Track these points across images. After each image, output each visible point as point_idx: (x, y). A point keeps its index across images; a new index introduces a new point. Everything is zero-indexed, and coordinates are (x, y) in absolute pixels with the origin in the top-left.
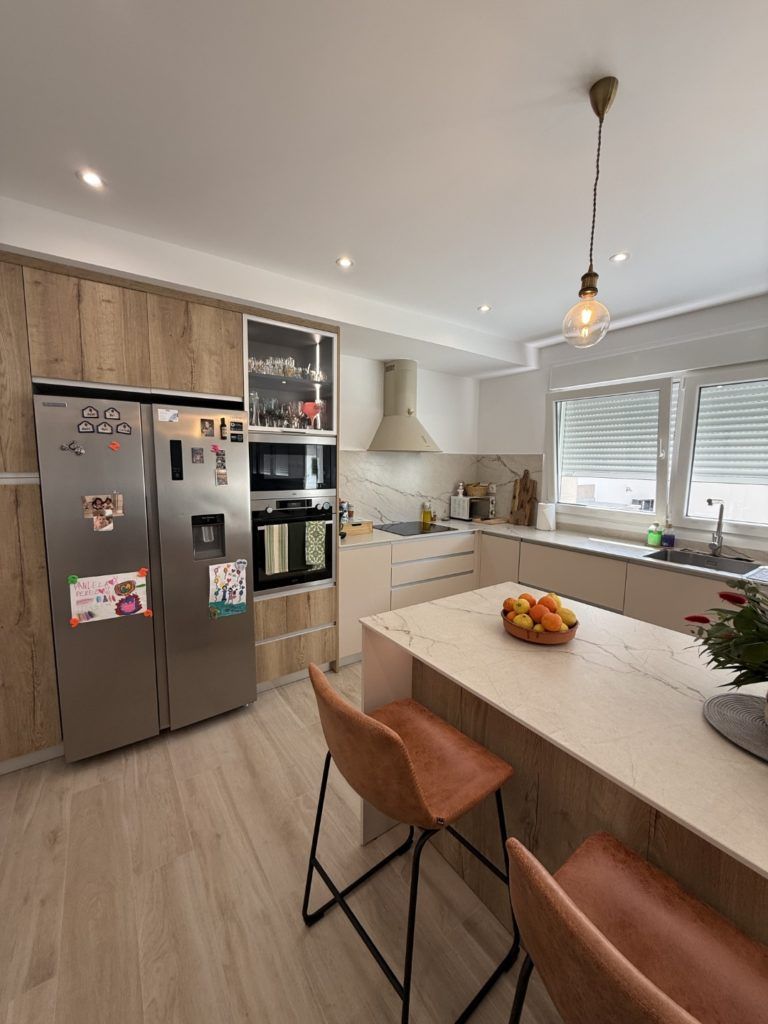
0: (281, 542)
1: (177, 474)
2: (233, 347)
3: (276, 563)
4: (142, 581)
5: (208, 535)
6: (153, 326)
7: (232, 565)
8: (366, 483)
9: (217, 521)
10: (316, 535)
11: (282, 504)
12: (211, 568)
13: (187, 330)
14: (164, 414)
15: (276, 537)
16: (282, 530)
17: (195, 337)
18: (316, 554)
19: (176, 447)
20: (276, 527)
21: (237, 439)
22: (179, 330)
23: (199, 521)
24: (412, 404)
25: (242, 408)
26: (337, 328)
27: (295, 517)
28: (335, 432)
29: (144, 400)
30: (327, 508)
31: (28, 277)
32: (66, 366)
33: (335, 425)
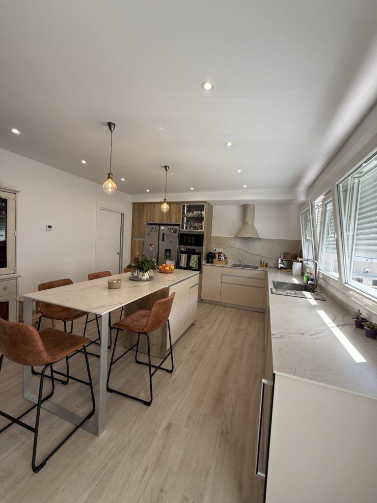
0: (185, 259)
1: (163, 240)
2: (179, 211)
3: (183, 263)
5: (168, 254)
7: (172, 262)
8: (234, 248)
9: (169, 251)
10: (194, 258)
11: (187, 249)
12: (167, 261)
14: (162, 228)
15: (184, 257)
16: (185, 256)
18: (193, 264)
19: (164, 234)
21: (176, 232)
23: (166, 250)
24: (249, 219)
25: (179, 225)
26: (205, 202)
27: (189, 253)
28: (203, 231)
29: (160, 225)
30: (200, 252)
31: (149, 205)
32: (152, 220)
33: (203, 228)
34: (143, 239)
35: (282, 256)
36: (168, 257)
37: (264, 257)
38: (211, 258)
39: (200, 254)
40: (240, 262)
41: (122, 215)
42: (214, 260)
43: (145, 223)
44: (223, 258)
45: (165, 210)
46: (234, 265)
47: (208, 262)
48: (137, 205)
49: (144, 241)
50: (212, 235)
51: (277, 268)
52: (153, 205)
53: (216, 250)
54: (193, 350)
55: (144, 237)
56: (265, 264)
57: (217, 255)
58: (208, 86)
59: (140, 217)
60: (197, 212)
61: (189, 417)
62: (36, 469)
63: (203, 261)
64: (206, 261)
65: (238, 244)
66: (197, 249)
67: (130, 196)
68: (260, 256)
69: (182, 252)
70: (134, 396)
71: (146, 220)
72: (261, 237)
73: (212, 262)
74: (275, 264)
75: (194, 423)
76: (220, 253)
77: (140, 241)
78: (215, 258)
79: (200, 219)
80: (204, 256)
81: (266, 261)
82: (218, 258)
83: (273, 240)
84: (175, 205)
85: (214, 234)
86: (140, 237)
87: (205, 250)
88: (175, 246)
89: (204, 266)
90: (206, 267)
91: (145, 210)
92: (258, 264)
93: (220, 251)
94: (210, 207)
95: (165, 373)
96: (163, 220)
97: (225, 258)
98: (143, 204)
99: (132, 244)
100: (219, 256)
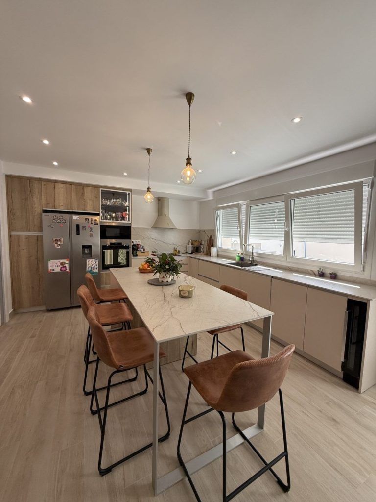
0: (111, 255)
1: (78, 233)
3: (109, 261)
5: (86, 251)
6: (74, 194)
7: (94, 260)
8: (152, 239)
10: (122, 253)
11: (111, 243)
12: (87, 260)
13: (83, 194)
14: (75, 217)
15: (109, 253)
16: (111, 251)
17: (85, 196)
18: (121, 259)
19: (78, 226)
20: (109, 250)
21: (96, 224)
22: (81, 194)
23: (84, 247)
25: (98, 214)
26: (131, 190)
27: (116, 248)
29: (70, 213)
30: (127, 245)
32: (51, 205)
33: (130, 220)
34: (39, 234)
35: (190, 243)
37: (176, 245)
38: (135, 250)
39: (127, 247)
43: (38, 209)
48: (13, 179)
49: (37, 237)
52: (52, 185)
53: (133, 242)
55: (40, 231)
56: (177, 251)
59: (25, 199)
63: (130, 255)
68: (174, 244)
69: (106, 248)
71: (38, 203)
72: (177, 228)
73: (136, 255)
74: (185, 251)
77: (28, 237)
78: (138, 250)
84: (90, 188)
86: (30, 231)
88: (96, 241)
89: (133, 260)
91: (36, 190)
92: (173, 252)
98: (31, 180)
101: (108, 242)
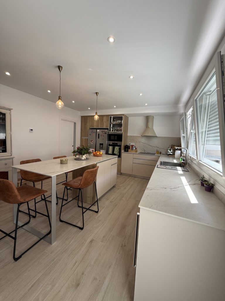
1: (99, 138)
2: (108, 121)
3: (110, 151)
4: (94, 150)
5: (101, 146)
7: (104, 151)
8: (141, 143)
9: (102, 144)
12: (101, 150)
13: (103, 120)
14: (98, 131)
15: (111, 148)
18: (116, 152)
19: (99, 134)
20: (111, 147)
21: (106, 133)
23: (100, 144)
24: (150, 125)
25: (108, 129)
26: (123, 115)
27: (114, 146)
28: (122, 132)
29: (97, 129)
31: (90, 117)
32: (92, 126)
33: (122, 131)
34: (87, 138)
35: (170, 147)
36: (101, 148)
37: (159, 148)
38: (127, 148)
39: (120, 146)
40: (144, 151)
41: (75, 123)
42: (129, 150)
43: (88, 128)
44: (135, 148)
45: (96, 119)
46: (141, 153)
47: (125, 151)
48: (83, 118)
49: (88, 139)
50: (128, 135)
51: (167, 154)
53: (130, 144)
54: (112, 201)
55: (87, 137)
56: (159, 152)
57: (131, 147)
58: (111, 40)
59: (85, 124)
60: (119, 121)
61: (104, 237)
62: (16, 259)
63: (122, 151)
64: (124, 150)
65: (143, 140)
66: (119, 143)
67: (79, 112)
68: (157, 147)
69: (110, 145)
70: (74, 224)
71: (89, 126)
72: (158, 136)
73: (128, 151)
74: (166, 152)
75: (106, 240)
76: (132, 146)
77: (85, 139)
78: (130, 149)
79: (120, 125)
80: (122, 147)
81: (160, 151)
82: (132, 149)
83: (165, 138)
84: (105, 117)
85: (129, 134)
86: (85, 137)
87: (123, 144)
88: (106, 142)
89: (122, 153)
90: (124, 154)
91: (88, 120)
92: (155, 152)
93: (133, 144)
94: (127, 118)
95: (94, 213)
96: (98, 126)
97: (136, 149)
98: (87, 117)
99: (81, 140)
100: (132, 147)
101: (111, 143)
